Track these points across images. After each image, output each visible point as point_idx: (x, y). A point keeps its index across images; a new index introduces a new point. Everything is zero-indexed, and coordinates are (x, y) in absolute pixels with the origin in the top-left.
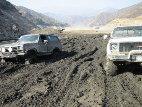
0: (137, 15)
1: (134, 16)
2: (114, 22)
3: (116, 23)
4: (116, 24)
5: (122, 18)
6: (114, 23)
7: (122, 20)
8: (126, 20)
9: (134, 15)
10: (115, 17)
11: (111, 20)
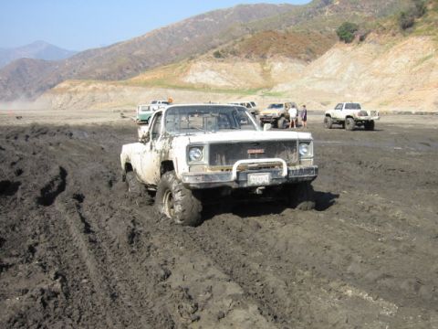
0: (128, 72)
1: (120, 75)
2: (62, 91)
3: (70, 92)
4: (71, 97)
5: (87, 79)
6: (62, 93)
7: (87, 85)
8: (100, 85)
9: (121, 71)
10: (62, 75)
11: (52, 83)
